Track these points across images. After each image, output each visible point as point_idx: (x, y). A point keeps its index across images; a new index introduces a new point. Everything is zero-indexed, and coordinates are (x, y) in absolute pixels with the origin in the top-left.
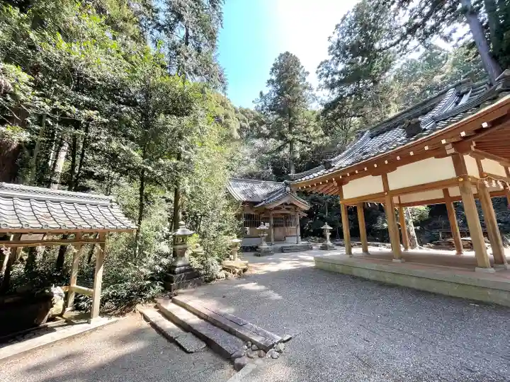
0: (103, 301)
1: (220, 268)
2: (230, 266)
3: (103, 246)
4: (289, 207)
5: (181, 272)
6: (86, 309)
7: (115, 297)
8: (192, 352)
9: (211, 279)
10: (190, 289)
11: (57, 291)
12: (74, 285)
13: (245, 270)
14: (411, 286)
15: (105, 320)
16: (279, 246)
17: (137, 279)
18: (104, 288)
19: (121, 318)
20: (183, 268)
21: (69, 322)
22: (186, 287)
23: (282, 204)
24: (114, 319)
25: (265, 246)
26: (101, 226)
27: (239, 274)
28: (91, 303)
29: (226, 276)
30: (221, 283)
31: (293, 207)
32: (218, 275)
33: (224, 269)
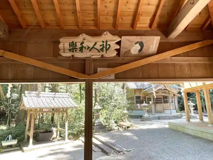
0: (69, 135)
1: (116, 125)
2: (120, 125)
3: (67, 113)
4: (164, 91)
5: (97, 125)
6: (63, 137)
7: (72, 134)
8: (96, 152)
9: (111, 130)
10: (101, 133)
11: (54, 129)
12: (59, 128)
13: (128, 127)
14: (208, 139)
15: (70, 141)
16: (157, 115)
17: (80, 127)
18: (68, 130)
19: (75, 141)
20: (98, 124)
21: (59, 140)
22: (99, 132)
23: (159, 90)
24: (72, 141)
25: (146, 115)
26: (66, 106)
27: (125, 128)
28: (65, 135)
29: (118, 129)
30: (115, 132)
31: (167, 91)
32: (114, 128)
33: (118, 126)
